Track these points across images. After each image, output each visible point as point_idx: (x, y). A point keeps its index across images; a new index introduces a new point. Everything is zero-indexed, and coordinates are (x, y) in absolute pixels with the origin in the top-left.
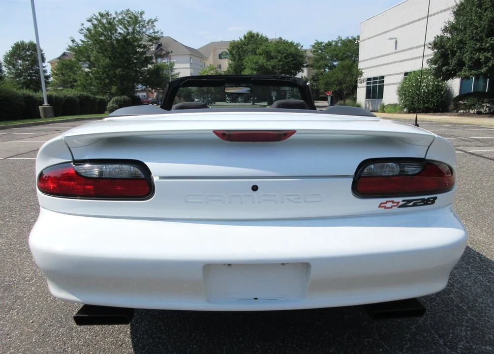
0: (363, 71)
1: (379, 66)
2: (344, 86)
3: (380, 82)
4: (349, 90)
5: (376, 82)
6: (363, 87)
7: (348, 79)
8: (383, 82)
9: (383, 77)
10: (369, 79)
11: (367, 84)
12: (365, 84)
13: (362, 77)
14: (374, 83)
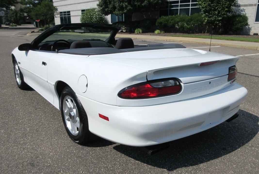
0: (58, 8)
1: (66, 5)
2: (48, 16)
3: (68, 15)
4: (51, 19)
5: (66, 15)
6: (58, 17)
7: (50, 13)
8: (70, 14)
9: (69, 12)
10: (61, 13)
11: (61, 15)
12: (59, 16)
13: (58, 11)
14: (64, 15)
